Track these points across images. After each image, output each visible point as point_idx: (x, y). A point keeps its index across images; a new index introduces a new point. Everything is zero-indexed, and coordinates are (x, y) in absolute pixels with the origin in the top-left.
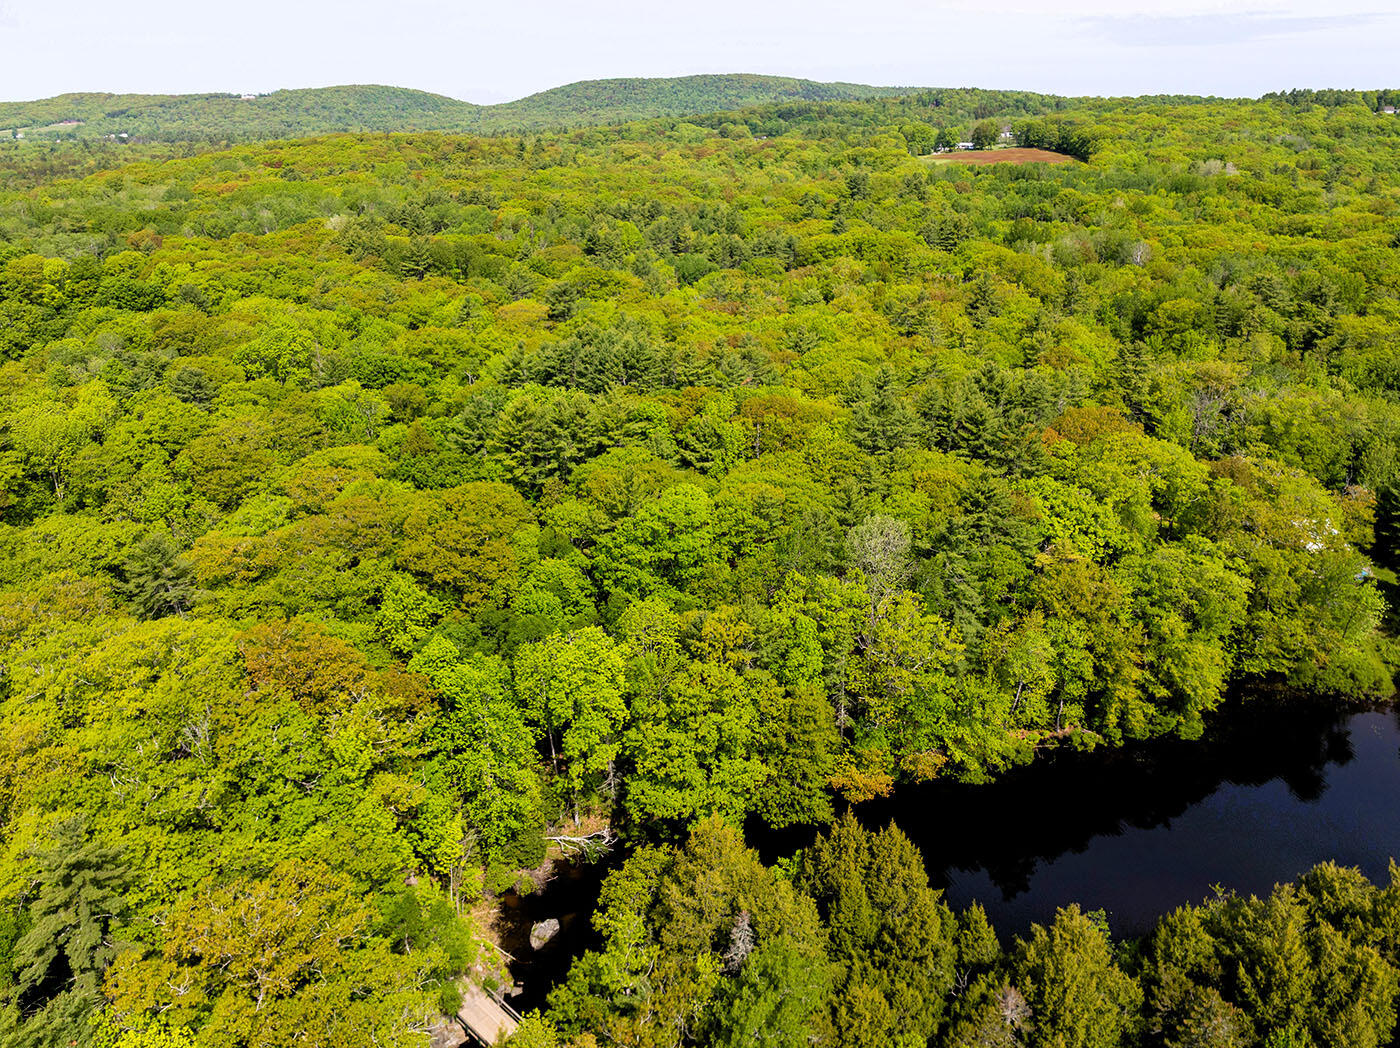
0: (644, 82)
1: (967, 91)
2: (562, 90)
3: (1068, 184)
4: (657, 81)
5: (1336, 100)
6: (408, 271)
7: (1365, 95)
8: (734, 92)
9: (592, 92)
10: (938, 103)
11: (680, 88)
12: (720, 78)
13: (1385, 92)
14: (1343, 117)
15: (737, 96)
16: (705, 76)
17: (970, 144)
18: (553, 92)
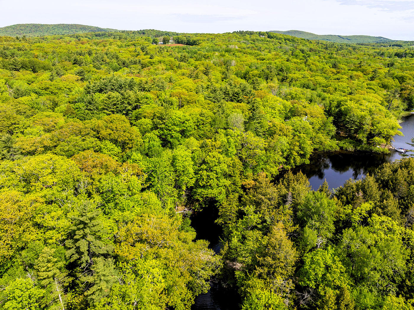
0: (42, 26)
1: (152, 30)
2: (11, 27)
3: (199, 50)
4: (47, 25)
5: (251, 33)
6: (13, 69)
7: (256, 32)
8: (74, 30)
9: (23, 28)
10: (144, 33)
11: (55, 28)
12: (69, 25)
13: (260, 32)
14: (253, 37)
15: (76, 31)
16: (63, 24)
17: (162, 43)
18: (8, 27)
